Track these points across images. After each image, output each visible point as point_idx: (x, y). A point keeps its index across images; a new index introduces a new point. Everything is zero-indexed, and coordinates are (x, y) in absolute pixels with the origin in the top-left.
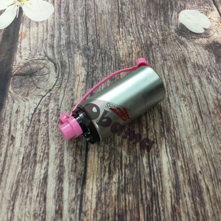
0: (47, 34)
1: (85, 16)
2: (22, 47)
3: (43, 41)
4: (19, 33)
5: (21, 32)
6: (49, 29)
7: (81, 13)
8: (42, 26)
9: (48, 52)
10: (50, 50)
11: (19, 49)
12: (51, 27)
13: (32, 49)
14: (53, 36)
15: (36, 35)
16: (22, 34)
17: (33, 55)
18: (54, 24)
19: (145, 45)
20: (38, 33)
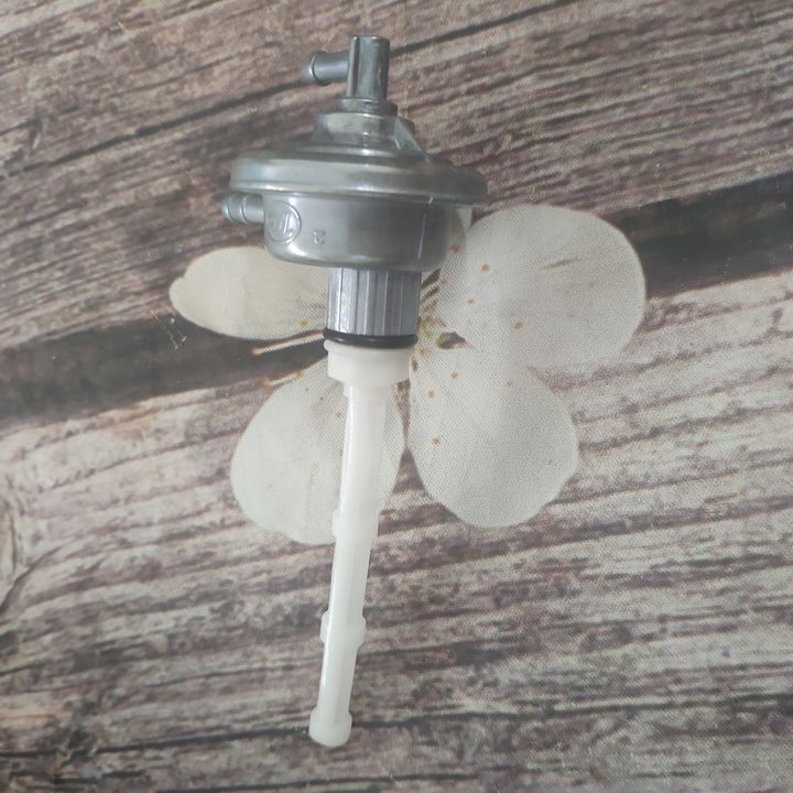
0: (158, 542)
2: (72, 439)
3: (111, 529)
4: (145, 398)
5: (154, 411)
6: (190, 547)
8: (202, 506)
9: (52, 570)
10: (65, 575)
11: (58, 431)
12: (202, 551)
13: (60, 491)
14: (151, 572)
15: (144, 487)
16: (139, 416)
17: (36, 506)
18: (221, 564)
20: (155, 493)
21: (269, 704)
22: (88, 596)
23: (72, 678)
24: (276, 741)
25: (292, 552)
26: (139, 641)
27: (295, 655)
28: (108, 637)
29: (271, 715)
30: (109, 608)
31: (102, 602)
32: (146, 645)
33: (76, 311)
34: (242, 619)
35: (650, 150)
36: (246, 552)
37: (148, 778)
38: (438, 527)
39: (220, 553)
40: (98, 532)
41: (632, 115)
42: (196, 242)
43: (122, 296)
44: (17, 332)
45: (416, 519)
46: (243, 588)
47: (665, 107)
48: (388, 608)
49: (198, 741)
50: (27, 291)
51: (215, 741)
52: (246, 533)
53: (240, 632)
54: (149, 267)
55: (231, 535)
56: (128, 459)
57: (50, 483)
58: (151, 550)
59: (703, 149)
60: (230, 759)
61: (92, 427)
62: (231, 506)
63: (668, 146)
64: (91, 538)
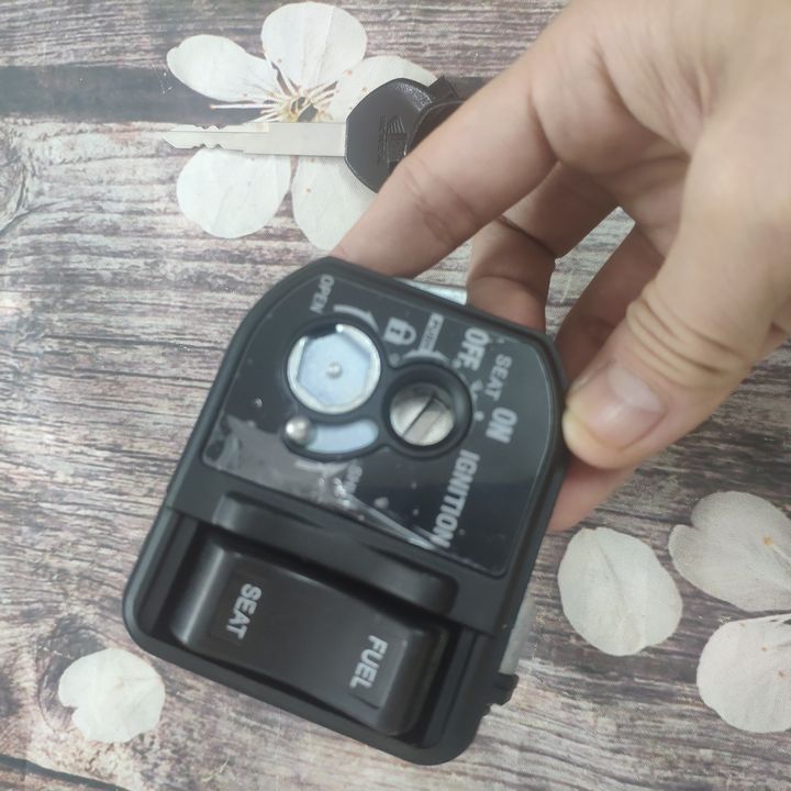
0: (122, 213)
1: (182, 342)
2: (81, 135)
3: (93, 198)
4: (136, 121)
5: (139, 130)
6: (142, 221)
7: (191, 331)
8: (156, 197)
9: (45, 216)
10: (54, 221)
11: (73, 128)
12: (148, 225)
13: (64, 166)
14: (113, 231)
15: (122, 177)
16: (129, 131)
17: (45, 173)
18: (159, 236)
19: (33, 507)
20: (128, 182)
21: (167, 327)
22: (66, 238)
23: (40, 287)
24: (167, 350)
25: (203, 238)
26: (93, 272)
27: (189, 300)
28: (72, 266)
29: (167, 333)
30: (79, 248)
31: (75, 243)
32: (97, 276)
33: (103, 52)
34: (163, 272)
35: (475, 44)
36: (174, 232)
37: (75, 358)
38: (295, 243)
39: (159, 229)
40: (84, 198)
41: (471, 19)
42: (191, 26)
43: (137, 50)
44: (59, 55)
45: (284, 235)
46: (167, 254)
47: (490, 20)
48: (252, 284)
49: (116, 342)
50: (73, 30)
51: (128, 343)
52: (179, 220)
53: (160, 280)
54: (157, 35)
55: (168, 219)
56: (115, 157)
57: (60, 161)
58: (116, 217)
59: (504, 51)
60: (134, 356)
61: (97, 131)
62: (173, 201)
63: (485, 44)
64: (79, 201)
